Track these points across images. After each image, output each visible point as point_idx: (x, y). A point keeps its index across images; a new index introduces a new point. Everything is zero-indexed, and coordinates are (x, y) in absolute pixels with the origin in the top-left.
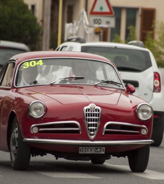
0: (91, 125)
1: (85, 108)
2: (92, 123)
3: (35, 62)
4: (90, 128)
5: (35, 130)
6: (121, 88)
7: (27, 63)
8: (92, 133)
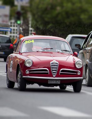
0: (54, 70)
1: (51, 62)
2: (54, 69)
3: (30, 41)
4: (53, 71)
5: (28, 72)
6: (71, 53)
7: (27, 41)
8: (54, 74)
